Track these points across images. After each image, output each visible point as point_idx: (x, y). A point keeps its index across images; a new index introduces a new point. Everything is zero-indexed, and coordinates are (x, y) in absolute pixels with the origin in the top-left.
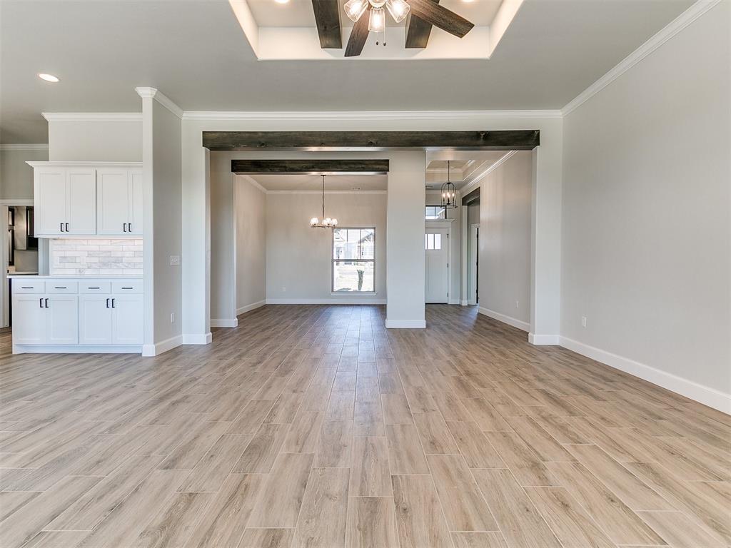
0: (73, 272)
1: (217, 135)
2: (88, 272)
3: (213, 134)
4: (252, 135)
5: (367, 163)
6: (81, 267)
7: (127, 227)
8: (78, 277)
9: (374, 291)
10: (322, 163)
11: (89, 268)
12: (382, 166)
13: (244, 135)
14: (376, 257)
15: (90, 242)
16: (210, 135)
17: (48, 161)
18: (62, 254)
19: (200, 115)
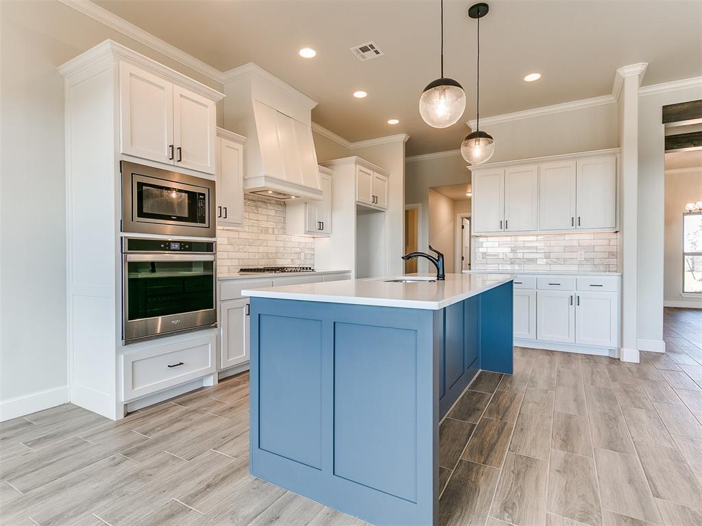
3: (679, 107)
6: (504, 262)
7: (576, 222)
11: (512, 264)
16: (674, 108)
19: (655, 89)
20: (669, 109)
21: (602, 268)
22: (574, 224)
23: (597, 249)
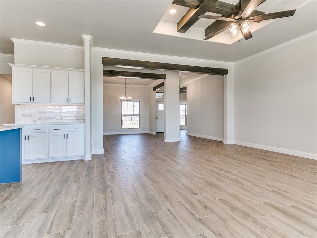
0: (30, 122)
1: (109, 59)
2: (39, 122)
3: (107, 59)
4: (125, 61)
5: (157, 75)
6: (35, 119)
7: (69, 100)
8: (33, 124)
9: (140, 128)
10: (139, 74)
11: (40, 120)
12: (163, 77)
13: (121, 60)
14: (141, 114)
15: (40, 107)
16: (105, 59)
17: (14, 63)
18: (23, 113)
19: (100, 49)
20: (104, 59)
21: (82, 121)
22: (68, 101)
23: (80, 112)
